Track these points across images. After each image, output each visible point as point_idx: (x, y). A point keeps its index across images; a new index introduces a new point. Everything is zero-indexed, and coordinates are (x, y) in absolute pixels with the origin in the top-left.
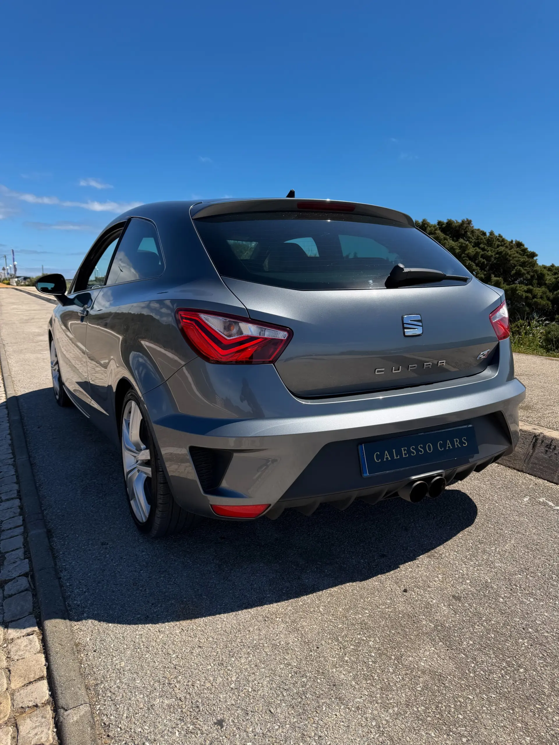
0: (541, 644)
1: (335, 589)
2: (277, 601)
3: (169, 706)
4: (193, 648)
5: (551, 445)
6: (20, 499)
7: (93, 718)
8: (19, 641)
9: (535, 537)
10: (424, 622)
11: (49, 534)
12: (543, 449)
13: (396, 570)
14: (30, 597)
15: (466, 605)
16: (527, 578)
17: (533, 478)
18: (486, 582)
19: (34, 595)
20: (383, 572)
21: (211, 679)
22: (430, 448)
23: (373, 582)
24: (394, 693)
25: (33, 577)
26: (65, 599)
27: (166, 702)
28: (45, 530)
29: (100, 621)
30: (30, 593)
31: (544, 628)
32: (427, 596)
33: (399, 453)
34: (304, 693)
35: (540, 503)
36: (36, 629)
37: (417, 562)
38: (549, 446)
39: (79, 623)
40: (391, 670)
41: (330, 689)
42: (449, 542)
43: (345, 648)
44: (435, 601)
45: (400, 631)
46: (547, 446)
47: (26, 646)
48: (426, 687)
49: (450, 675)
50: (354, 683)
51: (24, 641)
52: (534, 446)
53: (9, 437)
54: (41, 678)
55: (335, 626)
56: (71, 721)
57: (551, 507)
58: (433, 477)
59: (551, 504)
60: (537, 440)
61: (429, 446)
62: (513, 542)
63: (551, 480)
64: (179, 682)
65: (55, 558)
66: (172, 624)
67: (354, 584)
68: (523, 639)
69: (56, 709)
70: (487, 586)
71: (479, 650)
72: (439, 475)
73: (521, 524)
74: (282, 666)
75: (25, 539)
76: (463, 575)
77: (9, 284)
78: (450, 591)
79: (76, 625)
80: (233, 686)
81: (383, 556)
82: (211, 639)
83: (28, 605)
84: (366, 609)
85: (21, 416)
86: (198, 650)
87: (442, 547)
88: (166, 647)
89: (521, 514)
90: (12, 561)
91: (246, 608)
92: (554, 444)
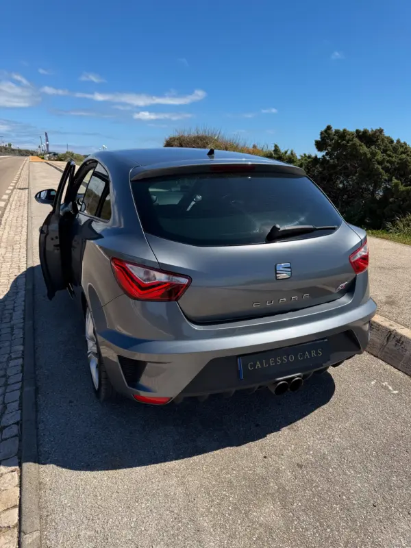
0: (348, 510)
1: (218, 452)
2: (176, 459)
3: (90, 537)
4: (113, 493)
5: (400, 340)
6: (23, 358)
7: (41, 541)
8: (6, 475)
9: (370, 417)
10: (272, 485)
11: (37, 391)
12: (394, 342)
13: (263, 439)
14: (17, 442)
15: (305, 472)
16: (354, 453)
17: (384, 363)
18: (324, 454)
19: (20, 441)
20: (253, 440)
21: (120, 518)
22: (292, 358)
23: (245, 448)
24: (237, 541)
25: (21, 425)
26: (38, 446)
27: (88, 533)
28: (34, 388)
29: (58, 466)
30: (18, 439)
31: (354, 497)
32: (280, 462)
33: (268, 362)
34: (178, 535)
35: (382, 387)
36: (17, 467)
37: (280, 432)
38: (398, 341)
39: (44, 466)
40: (239, 522)
41: (195, 534)
42: (307, 417)
43: (212, 501)
44: (283, 467)
45: (253, 490)
46: (397, 341)
47: (9, 480)
48: (259, 538)
49: (278, 529)
50: (212, 530)
51: (8, 476)
52: (388, 339)
53: (23, 303)
54: (15, 506)
55: (210, 483)
56: (27, 543)
57: (389, 390)
58: (294, 378)
59: (390, 388)
60: (391, 334)
61: (291, 357)
62: (353, 420)
63: (396, 366)
64: (99, 519)
65: (37, 411)
66: (103, 472)
67: (232, 448)
68: (337, 505)
69: (20, 532)
70: (324, 457)
71: (303, 510)
72: (298, 376)
73: (363, 404)
74: (168, 512)
75: (21, 393)
76: (309, 446)
77: (43, 158)
78: (297, 460)
79: (43, 467)
80: (132, 525)
81: (257, 425)
82: (126, 487)
83: (15, 449)
84: (234, 470)
85: (34, 285)
86: (115, 495)
87: (301, 421)
88: (96, 490)
89: (366, 396)
90: (11, 411)
91: (153, 463)
92: (402, 339)
